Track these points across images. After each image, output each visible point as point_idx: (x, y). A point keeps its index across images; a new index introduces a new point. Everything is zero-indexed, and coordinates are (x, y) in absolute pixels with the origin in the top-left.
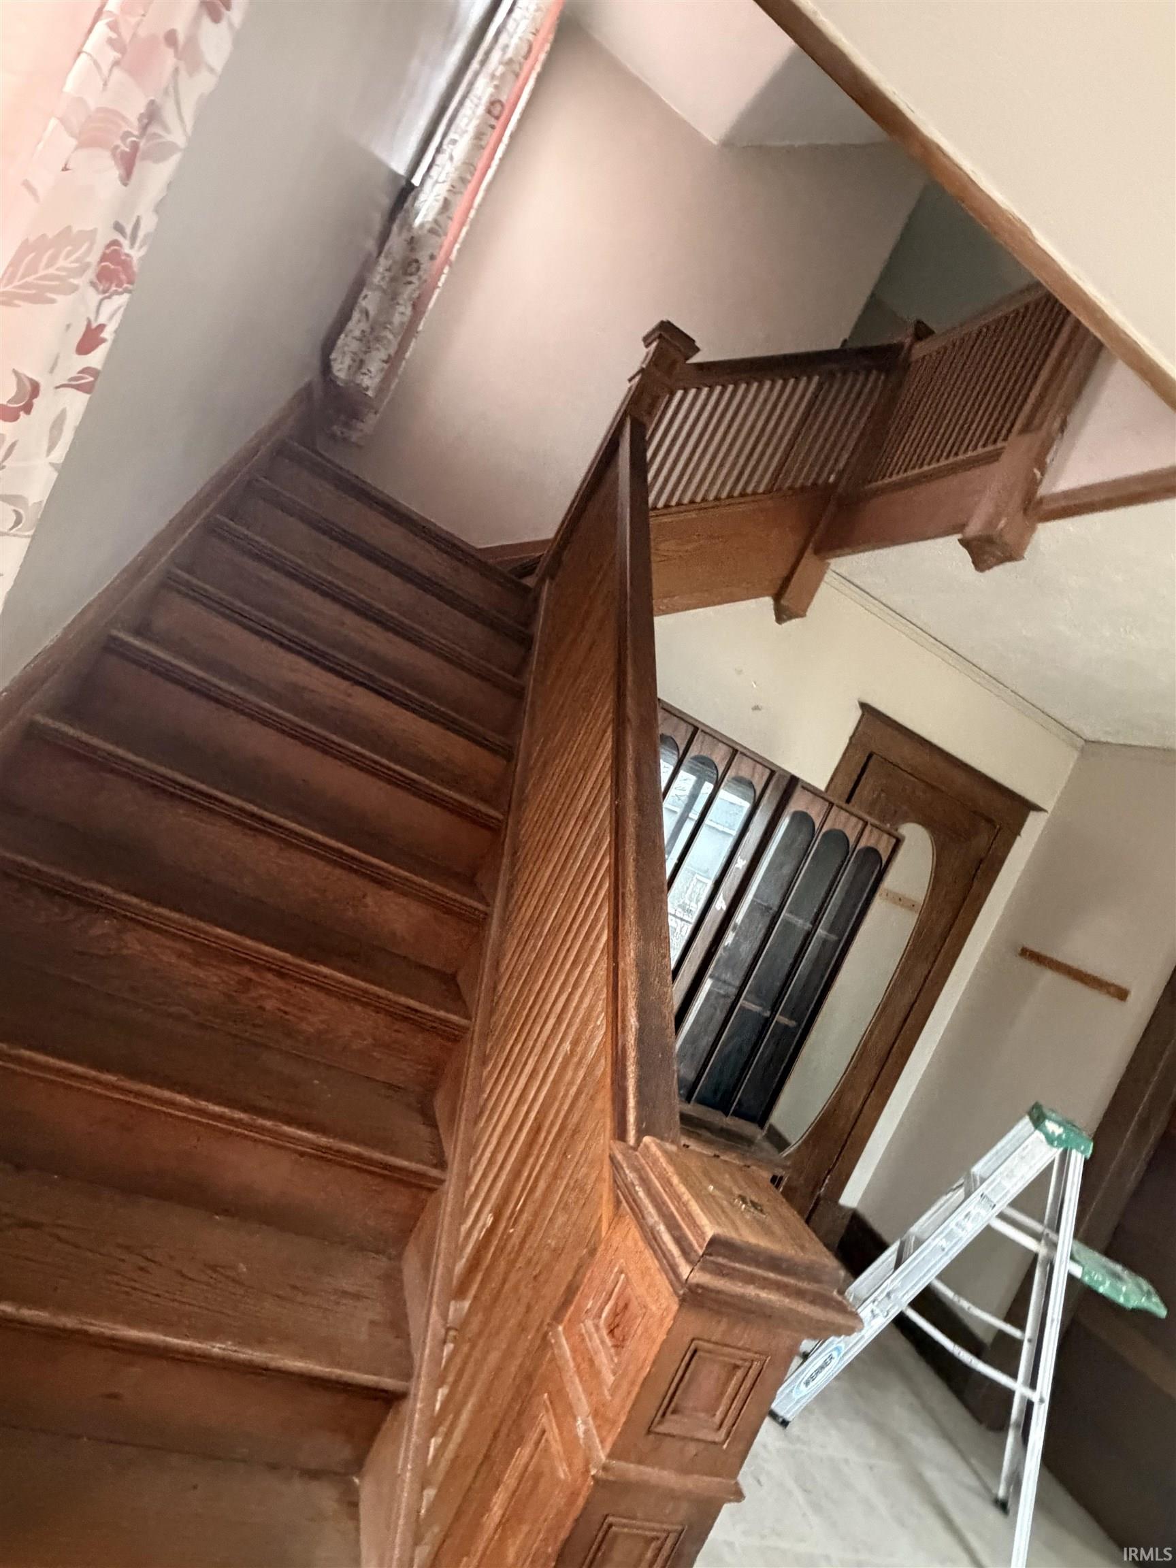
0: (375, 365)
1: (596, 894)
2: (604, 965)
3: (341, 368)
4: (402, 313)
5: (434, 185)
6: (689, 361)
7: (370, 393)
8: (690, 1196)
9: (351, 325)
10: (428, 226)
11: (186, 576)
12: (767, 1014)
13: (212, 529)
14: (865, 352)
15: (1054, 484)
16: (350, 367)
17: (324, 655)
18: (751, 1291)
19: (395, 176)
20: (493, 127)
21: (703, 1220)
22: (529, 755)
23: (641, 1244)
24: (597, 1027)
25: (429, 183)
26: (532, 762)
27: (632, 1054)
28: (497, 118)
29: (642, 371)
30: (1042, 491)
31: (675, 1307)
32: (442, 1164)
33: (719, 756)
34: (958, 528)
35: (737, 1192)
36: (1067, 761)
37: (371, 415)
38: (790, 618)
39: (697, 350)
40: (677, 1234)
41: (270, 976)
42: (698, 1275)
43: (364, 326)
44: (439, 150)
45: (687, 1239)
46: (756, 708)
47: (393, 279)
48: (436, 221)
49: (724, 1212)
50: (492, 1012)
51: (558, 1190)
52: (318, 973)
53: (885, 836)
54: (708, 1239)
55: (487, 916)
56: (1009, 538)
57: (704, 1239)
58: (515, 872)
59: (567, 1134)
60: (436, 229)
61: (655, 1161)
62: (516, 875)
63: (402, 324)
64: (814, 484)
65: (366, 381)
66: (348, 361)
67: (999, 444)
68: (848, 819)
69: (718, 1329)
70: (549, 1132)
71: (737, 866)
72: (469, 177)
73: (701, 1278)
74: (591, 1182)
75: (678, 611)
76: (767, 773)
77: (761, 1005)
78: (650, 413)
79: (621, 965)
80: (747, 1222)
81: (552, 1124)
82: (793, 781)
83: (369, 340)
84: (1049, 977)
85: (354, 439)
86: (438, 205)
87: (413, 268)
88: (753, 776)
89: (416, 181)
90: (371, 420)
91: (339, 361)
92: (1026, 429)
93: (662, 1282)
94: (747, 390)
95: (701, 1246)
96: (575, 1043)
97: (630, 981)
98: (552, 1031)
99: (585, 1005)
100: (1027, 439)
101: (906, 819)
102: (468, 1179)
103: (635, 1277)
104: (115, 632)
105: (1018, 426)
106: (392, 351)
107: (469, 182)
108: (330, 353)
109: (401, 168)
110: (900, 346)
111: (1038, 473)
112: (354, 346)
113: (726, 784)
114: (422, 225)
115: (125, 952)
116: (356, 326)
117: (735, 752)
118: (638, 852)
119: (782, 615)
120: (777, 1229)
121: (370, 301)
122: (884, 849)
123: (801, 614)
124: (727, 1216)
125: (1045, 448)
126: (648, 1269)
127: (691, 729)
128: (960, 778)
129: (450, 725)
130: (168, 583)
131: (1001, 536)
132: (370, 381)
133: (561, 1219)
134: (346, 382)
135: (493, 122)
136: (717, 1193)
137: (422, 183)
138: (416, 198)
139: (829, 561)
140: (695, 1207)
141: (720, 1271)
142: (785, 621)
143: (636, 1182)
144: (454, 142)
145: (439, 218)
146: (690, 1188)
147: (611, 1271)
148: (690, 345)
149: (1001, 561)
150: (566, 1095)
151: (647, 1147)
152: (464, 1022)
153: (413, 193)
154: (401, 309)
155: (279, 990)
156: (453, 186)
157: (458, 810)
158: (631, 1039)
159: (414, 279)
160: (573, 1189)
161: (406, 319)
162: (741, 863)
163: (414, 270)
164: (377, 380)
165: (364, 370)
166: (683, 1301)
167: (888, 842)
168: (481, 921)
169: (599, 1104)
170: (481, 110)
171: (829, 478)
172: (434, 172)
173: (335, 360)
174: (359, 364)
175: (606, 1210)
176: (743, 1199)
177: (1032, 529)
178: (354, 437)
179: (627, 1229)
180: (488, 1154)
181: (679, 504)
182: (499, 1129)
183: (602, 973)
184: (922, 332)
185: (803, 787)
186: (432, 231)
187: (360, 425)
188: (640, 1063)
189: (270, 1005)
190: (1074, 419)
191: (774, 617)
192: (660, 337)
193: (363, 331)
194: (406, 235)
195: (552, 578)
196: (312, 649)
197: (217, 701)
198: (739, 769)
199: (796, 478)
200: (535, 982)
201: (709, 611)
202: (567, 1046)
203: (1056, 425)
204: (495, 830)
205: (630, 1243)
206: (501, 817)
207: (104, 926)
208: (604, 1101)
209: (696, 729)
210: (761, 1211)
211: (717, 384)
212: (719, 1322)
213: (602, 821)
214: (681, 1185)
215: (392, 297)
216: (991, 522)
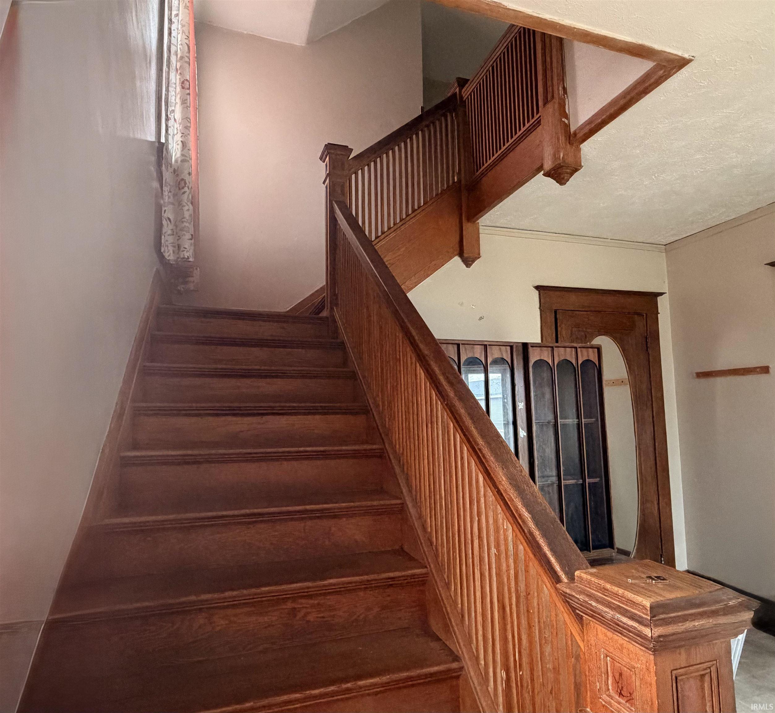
0: (187, 244)
1: (462, 458)
2: (489, 493)
3: (169, 255)
4: (188, 210)
5: (173, 138)
6: (350, 158)
7: (191, 260)
8: (623, 591)
9: (164, 230)
10: (179, 160)
11: (144, 405)
12: (581, 481)
13: (145, 372)
14: (438, 107)
15: (577, 121)
16: (174, 252)
17: (239, 408)
18: (689, 625)
19: (152, 143)
20: (189, 94)
21: (639, 599)
22: (377, 406)
23: (609, 634)
24: (505, 531)
25: (170, 138)
26: (381, 408)
27: (537, 534)
28: (189, 89)
29: (328, 175)
30: (572, 129)
31: (652, 657)
32: (457, 659)
33: (478, 353)
34: (540, 169)
35: (644, 576)
36: (662, 260)
37: (195, 271)
38: (473, 261)
39: (351, 150)
40: (628, 614)
41: (303, 601)
42: (656, 630)
43: (171, 227)
44: (167, 119)
45: (636, 614)
46: (481, 318)
47: (175, 195)
48: (182, 155)
49: (646, 589)
50: (437, 556)
51: (535, 635)
52: (331, 585)
53: (590, 350)
54: (649, 609)
55: (403, 506)
56: (570, 160)
57: (646, 609)
58: (406, 472)
59: (522, 599)
60: (185, 159)
61: (590, 582)
62: (407, 474)
63: (190, 215)
64: (448, 187)
65: (186, 255)
66: (171, 249)
67: (536, 117)
68: (565, 351)
69: (681, 658)
70: (511, 605)
71: (520, 408)
72: (189, 125)
73: (658, 631)
74: (553, 618)
75: (412, 288)
76: (509, 348)
77: (574, 479)
78: (343, 194)
79: (501, 488)
80: (662, 589)
81: (510, 599)
82: (525, 346)
83: (177, 233)
84: (720, 381)
85: (192, 288)
86: (180, 147)
87: (182, 184)
88: (502, 355)
89: (163, 140)
90: (197, 273)
91: (166, 251)
92: (546, 102)
93: (635, 648)
94: (388, 156)
95: (647, 615)
96: (498, 546)
97: (511, 494)
98: (480, 548)
99: (491, 521)
100: (549, 106)
101: (593, 336)
102: (477, 658)
103: (617, 654)
104: (122, 454)
105: (541, 103)
106: (192, 231)
107: (190, 127)
108: (160, 250)
109: (152, 138)
110: (454, 95)
111: (566, 121)
112: (171, 239)
113: (490, 367)
114: (176, 161)
115: (218, 629)
116: (167, 229)
117: (485, 346)
118: (474, 422)
119: (468, 262)
120: (679, 584)
121: (169, 213)
122: (593, 356)
123: (478, 256)
124: (650, 591)
125: (562, 106)
126: (622, 645)
127: (456, 346)
128: (609, 300)
129: (325, 412)
130: (137, 413)
131: (564, 161)
132: (188, 253)
133: (548, 649)
134: (176, 261)
135: (188, 91)
136: (634, 581)
137: (167, 139)
138: (167, 149)
139: (478, 221)
140: (630, 595)
141: (666, 622)
142: (471, 265)
143: (587, 599)
144: (173, 111)
145: (183, 153)
146: (619, 586)
147: (600, 660)
148: (347, 150)
149: (572, 174)
150: (508, 579)
151: (580, 577)
152: (423, 571)
153: (165, 147)
154: (186, 208)
155: (313, 606)
156: (183, 133)
157: (355, 455)
158: (532, 525)
159: (186, 189)
160: (545, 628)
161: (191, 212)
162: (521, 405)
163: (183, 185)
164: (191, 251)
165: (182, 249)
166: (655, 651)
167: (593, 352)
168: (402, 509)
169: (532, 571)
170: (178, 89)
171: (454, 179)
172: (170, 131)
173: (164, 251)
174: (178, 247)
175: (574, 628)
176: (650, 577)
177: (579, 150)
178: (191, 286)
179: (595, 630)
180: (480, 638)
181: (383, 233)
182: (480, 619)
183: (491, 497)
184: (462, 82)
185: (532, 347)
186: (182, 161)
187: (191, 279)
188: (545, 535)
189: (311, 618)
190: (568, 85)
191: (465, 266)
192: (328, 153)
193: (172, 230)
194: (171, 170)
195: (337, 305)
196: (231, 409)
197: (194, 463)
198: (492, 354)
199: (437, 189)
200: (453, 525)
201: (428, 280)
202: (493, 551)
203: (561, 92)
204: (381, 455)
205: (601, 636)
206: (381, 447)
207: (201, 619)
208: (535, 568)
209: (458, 345)
210: (664, 579)
211: (371, 161)
212: (680, 654)
213: (442, 417)
214: (613, 587)
215: (179, 204)
216: (555, 157)
